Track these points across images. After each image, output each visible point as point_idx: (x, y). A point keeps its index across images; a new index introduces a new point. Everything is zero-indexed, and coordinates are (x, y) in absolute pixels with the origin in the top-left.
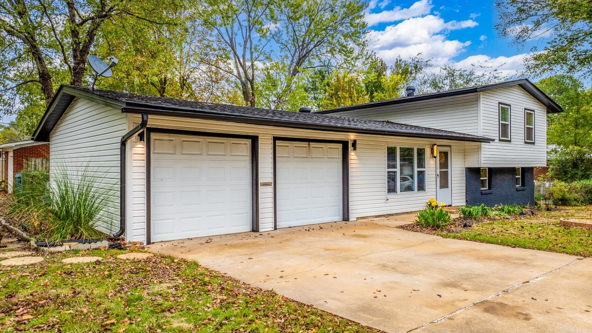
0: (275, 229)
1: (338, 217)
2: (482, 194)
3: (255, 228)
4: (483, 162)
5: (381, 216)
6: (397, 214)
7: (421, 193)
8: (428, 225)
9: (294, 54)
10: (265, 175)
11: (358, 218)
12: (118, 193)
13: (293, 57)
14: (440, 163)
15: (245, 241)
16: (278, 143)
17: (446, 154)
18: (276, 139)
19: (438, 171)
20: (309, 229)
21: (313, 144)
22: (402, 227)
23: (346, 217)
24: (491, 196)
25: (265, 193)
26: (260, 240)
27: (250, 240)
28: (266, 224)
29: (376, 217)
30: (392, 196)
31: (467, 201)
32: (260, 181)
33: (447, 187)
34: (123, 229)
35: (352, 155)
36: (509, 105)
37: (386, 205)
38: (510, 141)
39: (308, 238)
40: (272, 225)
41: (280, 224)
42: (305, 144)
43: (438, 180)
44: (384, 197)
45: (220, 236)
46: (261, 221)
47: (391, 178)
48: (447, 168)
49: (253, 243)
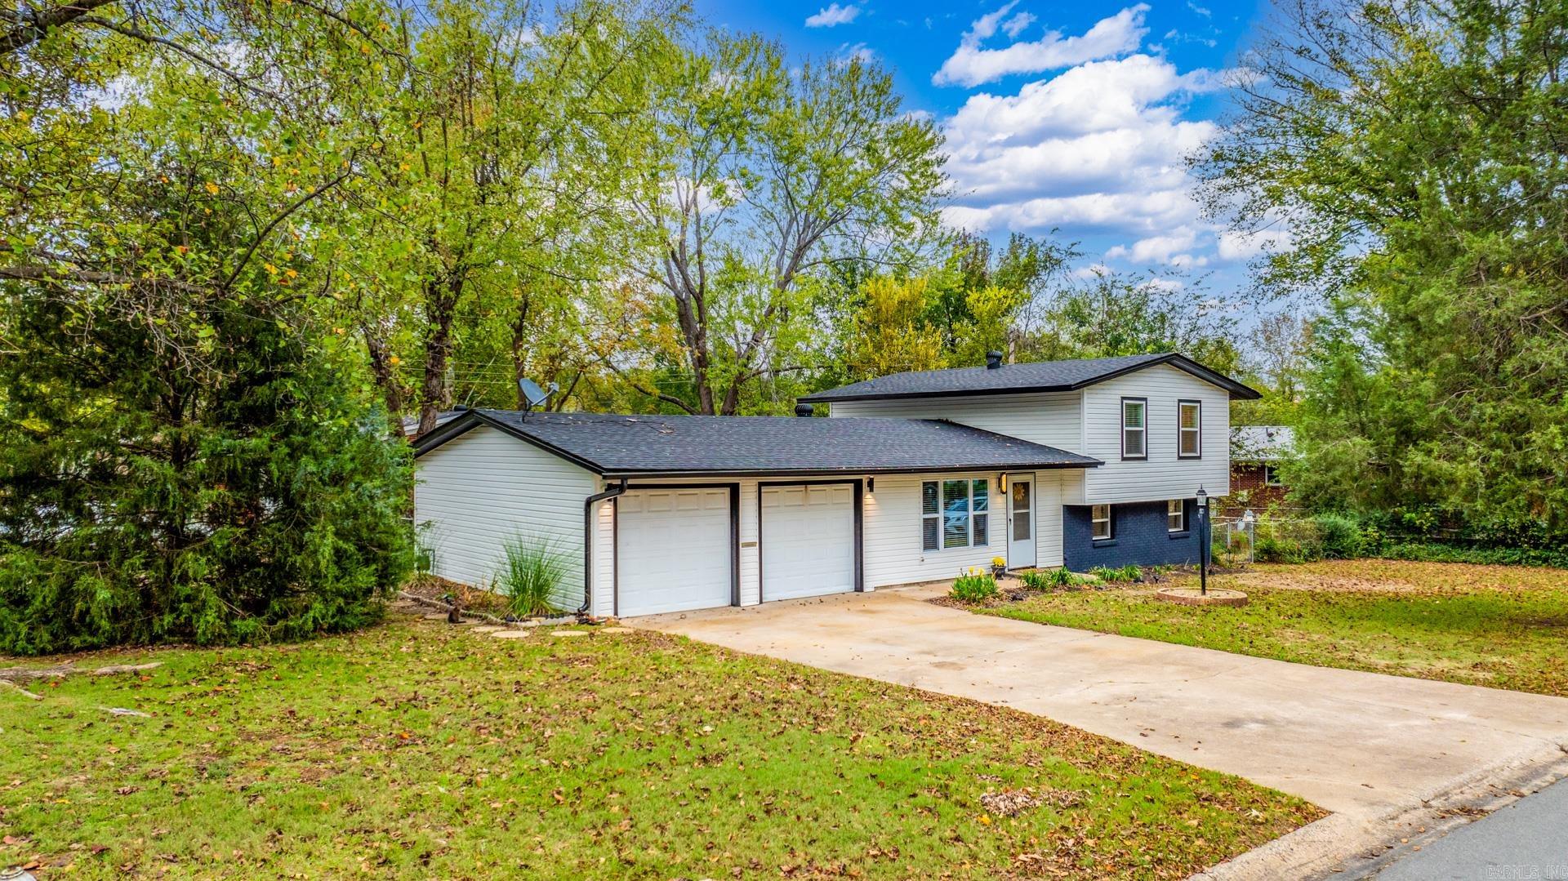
0: (761, 602)
1: (849, 587)
2: (1094, 547)
3: (735, 602)
4: (1087, 497)
5: (910, 584)
6: (939, 581)
7: (981, 549)
8: (963, 597)
9: (788, 232)
10: (748, 532)
11: (876, 588)
12: (583, 561)
13: (785, 238)
14: (1015, 500)
15: (725, 617)
16: (764, 489)
17: (1026, 485)
18: (761, 485)
19: (1011, 513)
20: (805, 603)
21: (810, 487)
22: (931, 601)
23: (859, 588)
24: (1115, 550)
25: (749, 557)
26: (742, 615)
27: (731, 616)
28: (749, 597)
29: (906, 585)
30: (931, 554)
31: (1065, 559)
32: (741, 541)
33: (1028, 537)
34: (587, 601)
35: (868, 499)
36: (1145, 399)
37: (923, 567)
38: (1145, 459)
39: (803, 614)
40: (757, 598)
41: (767, 597)
42: (802, 487)
43: (1011, 527)
44: (919, 557)
45: (694, 611)
46: (742, 592)
47: (930, 527)
48: (1028, 507)
49: (736, 620)
